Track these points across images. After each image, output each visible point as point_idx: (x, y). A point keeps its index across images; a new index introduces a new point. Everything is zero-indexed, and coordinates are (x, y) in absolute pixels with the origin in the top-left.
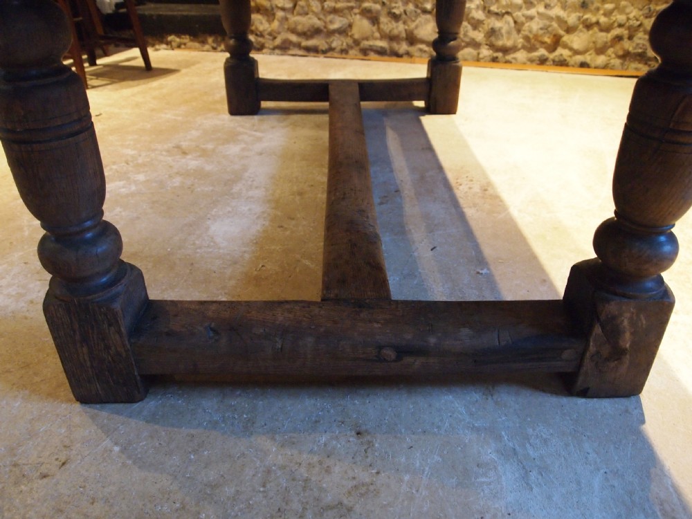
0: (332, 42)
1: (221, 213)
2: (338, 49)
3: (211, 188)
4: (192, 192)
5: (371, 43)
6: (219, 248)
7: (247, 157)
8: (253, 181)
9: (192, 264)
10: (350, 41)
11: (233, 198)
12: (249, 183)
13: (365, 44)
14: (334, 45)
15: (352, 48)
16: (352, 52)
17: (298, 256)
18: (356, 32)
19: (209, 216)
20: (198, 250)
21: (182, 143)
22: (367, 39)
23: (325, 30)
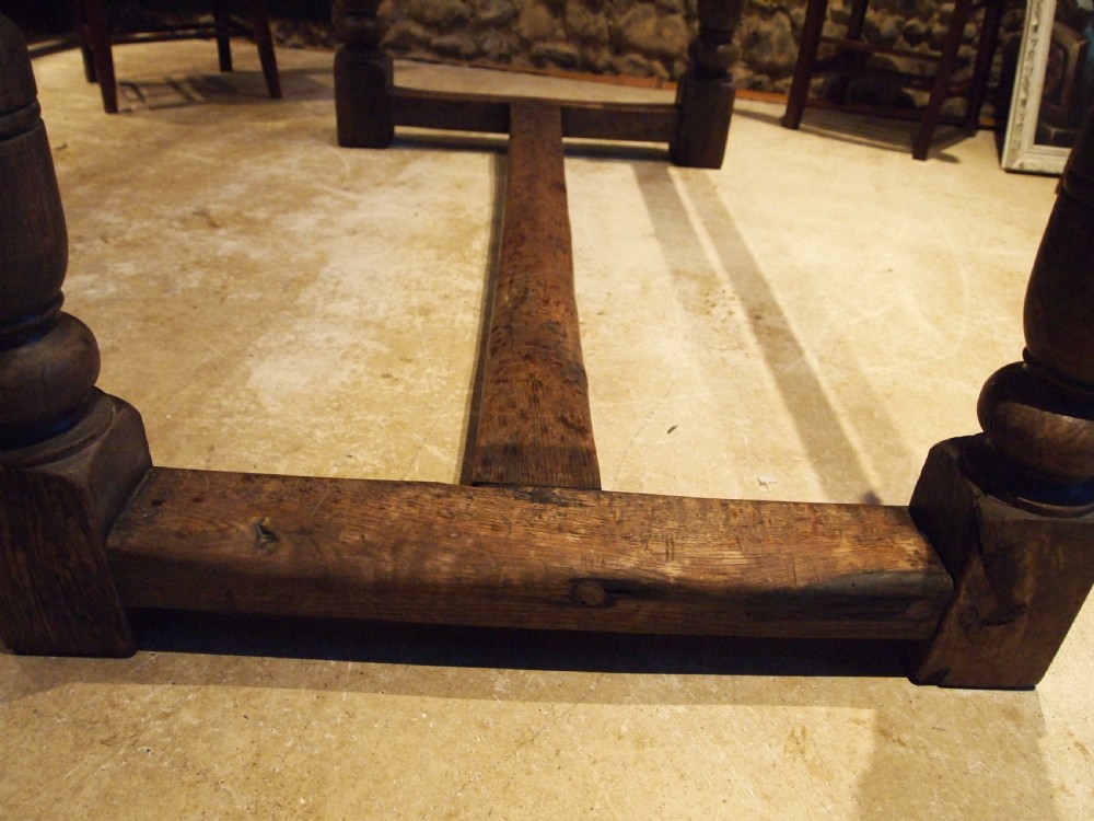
0: (484, 41)
1: (273, 344)
2: (495, 52)
3: (258, 295)
4: (222, 300)
5: (550, 46)
6: (267, 416)
7: (329, 237)
8: (336, 284)
9: (212, 448)
10: (513, 40)
11: (299, 316)
12: (331, 287)
13: (541, 47)
14: (487, 46)
15: (517, 53)
16: (517, 60)
17: (418, 438)
18: (525, 27)
19: (251, 349)
20: (226, 420)
21: (210, 206)
22: (544, 39)
23: (472, 20)
